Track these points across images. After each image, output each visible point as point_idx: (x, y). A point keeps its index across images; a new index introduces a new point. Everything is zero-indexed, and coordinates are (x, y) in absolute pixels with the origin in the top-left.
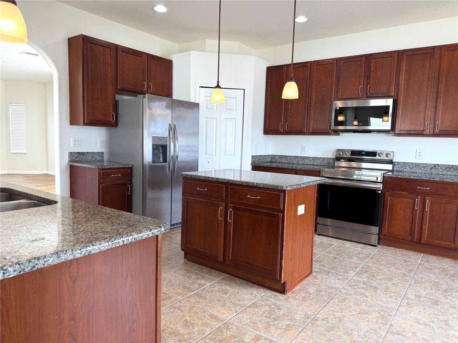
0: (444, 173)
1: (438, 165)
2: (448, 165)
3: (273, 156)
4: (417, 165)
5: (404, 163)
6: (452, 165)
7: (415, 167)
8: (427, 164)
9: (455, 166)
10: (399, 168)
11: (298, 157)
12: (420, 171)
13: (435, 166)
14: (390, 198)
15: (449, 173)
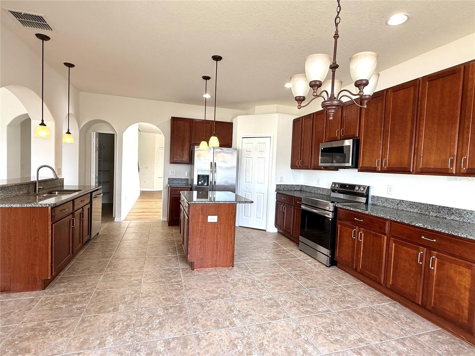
0: (408, 209)
1: (403, 201)
2: (411, 202)
3: (302, 186)
4: (387, 200)
5: (377, 197)
6: (414, 202)
7: (385, 201)
8: (394, 199)
9: (416, 203)
10: (374, 201)
11: (314, 187)
12: (389, 206)
13: (401, 202)
14: (340, 226)
15: (412, 210)
